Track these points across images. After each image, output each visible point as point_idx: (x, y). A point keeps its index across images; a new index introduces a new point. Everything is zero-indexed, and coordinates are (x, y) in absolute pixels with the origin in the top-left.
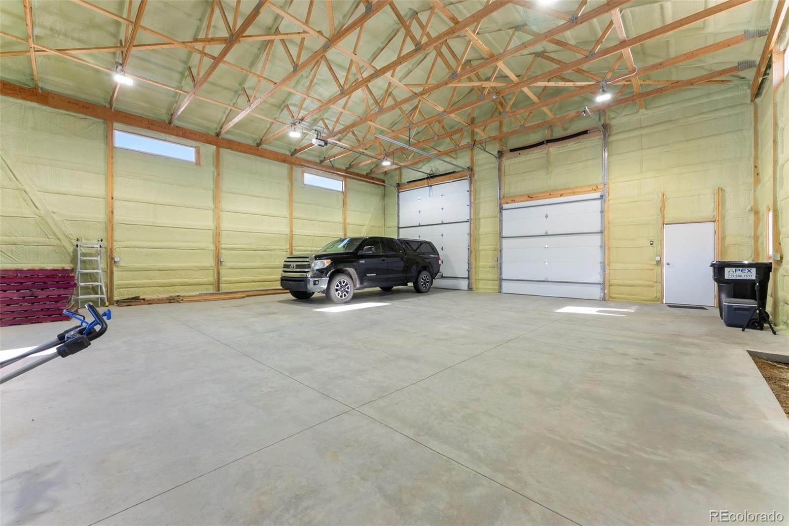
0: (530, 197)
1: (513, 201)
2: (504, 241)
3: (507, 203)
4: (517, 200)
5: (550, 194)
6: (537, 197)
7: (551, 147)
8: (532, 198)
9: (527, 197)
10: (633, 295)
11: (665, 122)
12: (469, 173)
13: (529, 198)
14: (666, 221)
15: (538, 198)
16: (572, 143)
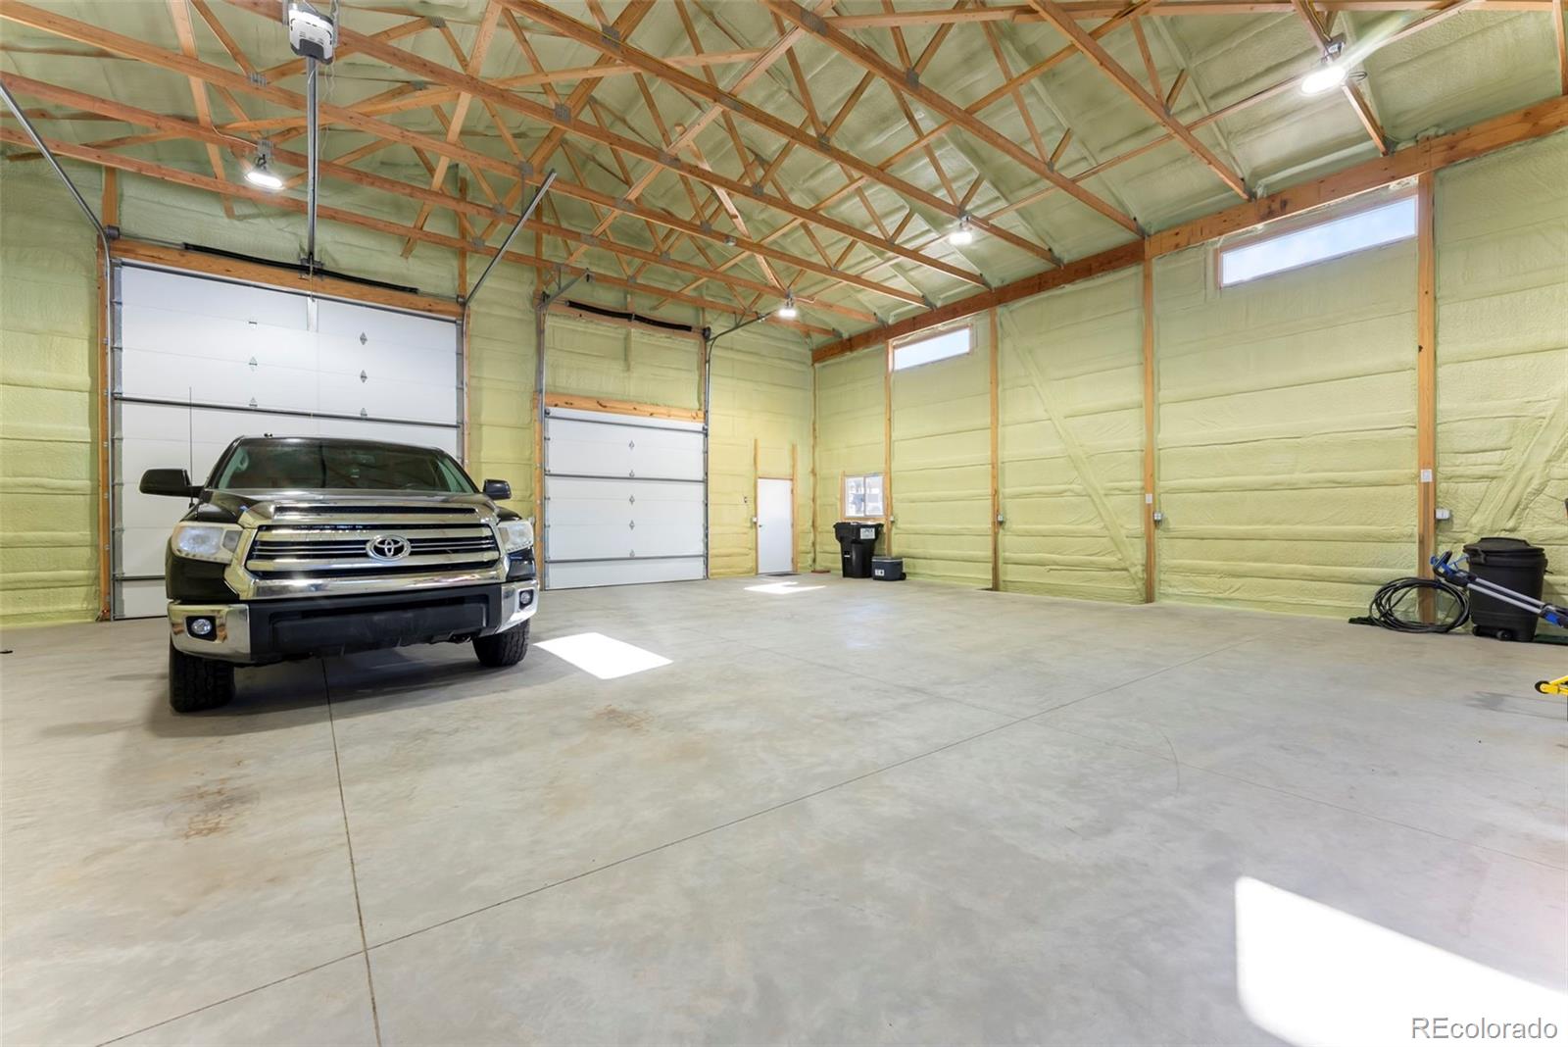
0: (601, 405)
1: (569, 405)
2: (550, 482)
3: (556, 405)
4: (576, 403)
5: (635, 409)
6: (611, 407)
7: (634, 327)
8: (605, 407)
9: (596, 404)
10: (730, 568)
11: (751, 353)
12: (457, 308)
13: (600, 407)
14: (760, 473)
15: (614, 410)
16: (663, 335)
